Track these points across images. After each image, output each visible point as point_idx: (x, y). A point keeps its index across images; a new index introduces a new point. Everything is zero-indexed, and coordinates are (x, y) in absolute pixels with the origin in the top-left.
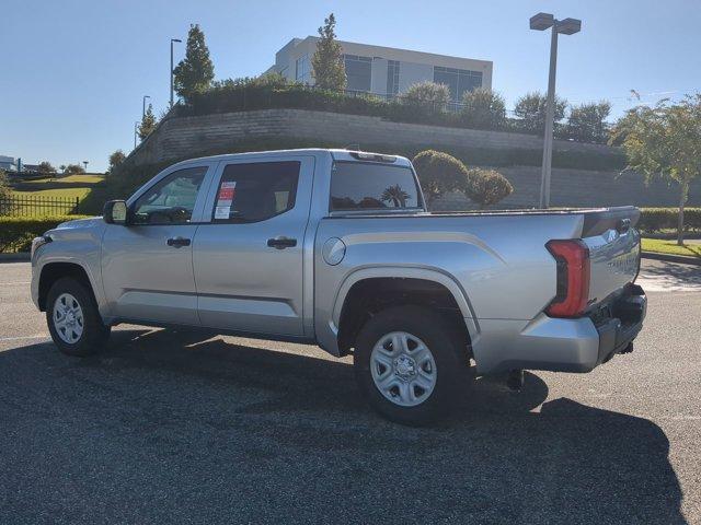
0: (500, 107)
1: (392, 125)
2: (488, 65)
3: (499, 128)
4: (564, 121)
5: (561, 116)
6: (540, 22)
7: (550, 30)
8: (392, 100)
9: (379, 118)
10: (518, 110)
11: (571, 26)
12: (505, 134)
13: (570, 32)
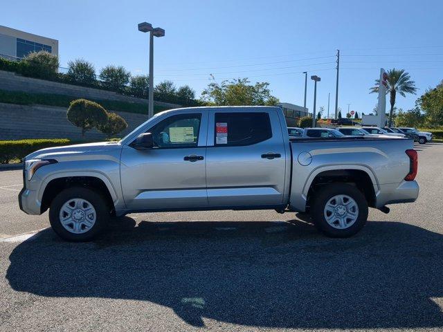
0: (91, 73)
1: (23, 79)
2: (56, 42)
3: (92, 86)
4: (128, 85)
5: (127, 81)
6: (144, 27)
7: (149, 33)
8: (21, 61)
9: (13, 73)
10: (102, 76)
11: (159, 33)
12: (98, 90)
13: (158, 36)
